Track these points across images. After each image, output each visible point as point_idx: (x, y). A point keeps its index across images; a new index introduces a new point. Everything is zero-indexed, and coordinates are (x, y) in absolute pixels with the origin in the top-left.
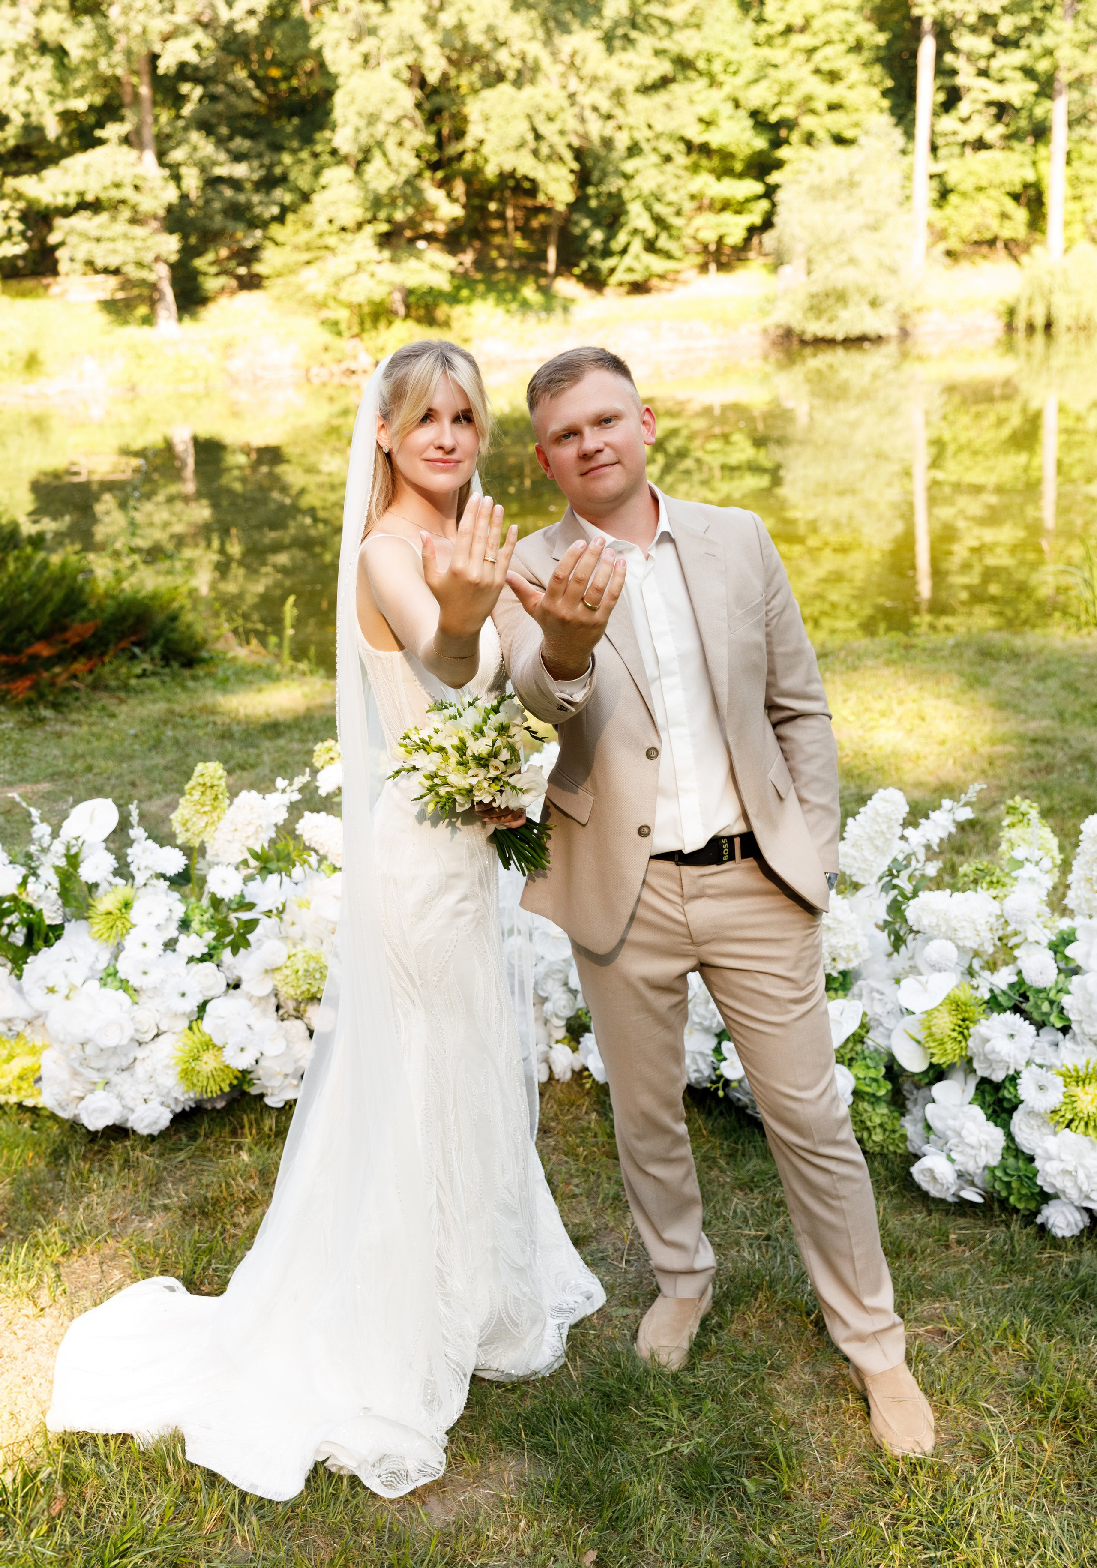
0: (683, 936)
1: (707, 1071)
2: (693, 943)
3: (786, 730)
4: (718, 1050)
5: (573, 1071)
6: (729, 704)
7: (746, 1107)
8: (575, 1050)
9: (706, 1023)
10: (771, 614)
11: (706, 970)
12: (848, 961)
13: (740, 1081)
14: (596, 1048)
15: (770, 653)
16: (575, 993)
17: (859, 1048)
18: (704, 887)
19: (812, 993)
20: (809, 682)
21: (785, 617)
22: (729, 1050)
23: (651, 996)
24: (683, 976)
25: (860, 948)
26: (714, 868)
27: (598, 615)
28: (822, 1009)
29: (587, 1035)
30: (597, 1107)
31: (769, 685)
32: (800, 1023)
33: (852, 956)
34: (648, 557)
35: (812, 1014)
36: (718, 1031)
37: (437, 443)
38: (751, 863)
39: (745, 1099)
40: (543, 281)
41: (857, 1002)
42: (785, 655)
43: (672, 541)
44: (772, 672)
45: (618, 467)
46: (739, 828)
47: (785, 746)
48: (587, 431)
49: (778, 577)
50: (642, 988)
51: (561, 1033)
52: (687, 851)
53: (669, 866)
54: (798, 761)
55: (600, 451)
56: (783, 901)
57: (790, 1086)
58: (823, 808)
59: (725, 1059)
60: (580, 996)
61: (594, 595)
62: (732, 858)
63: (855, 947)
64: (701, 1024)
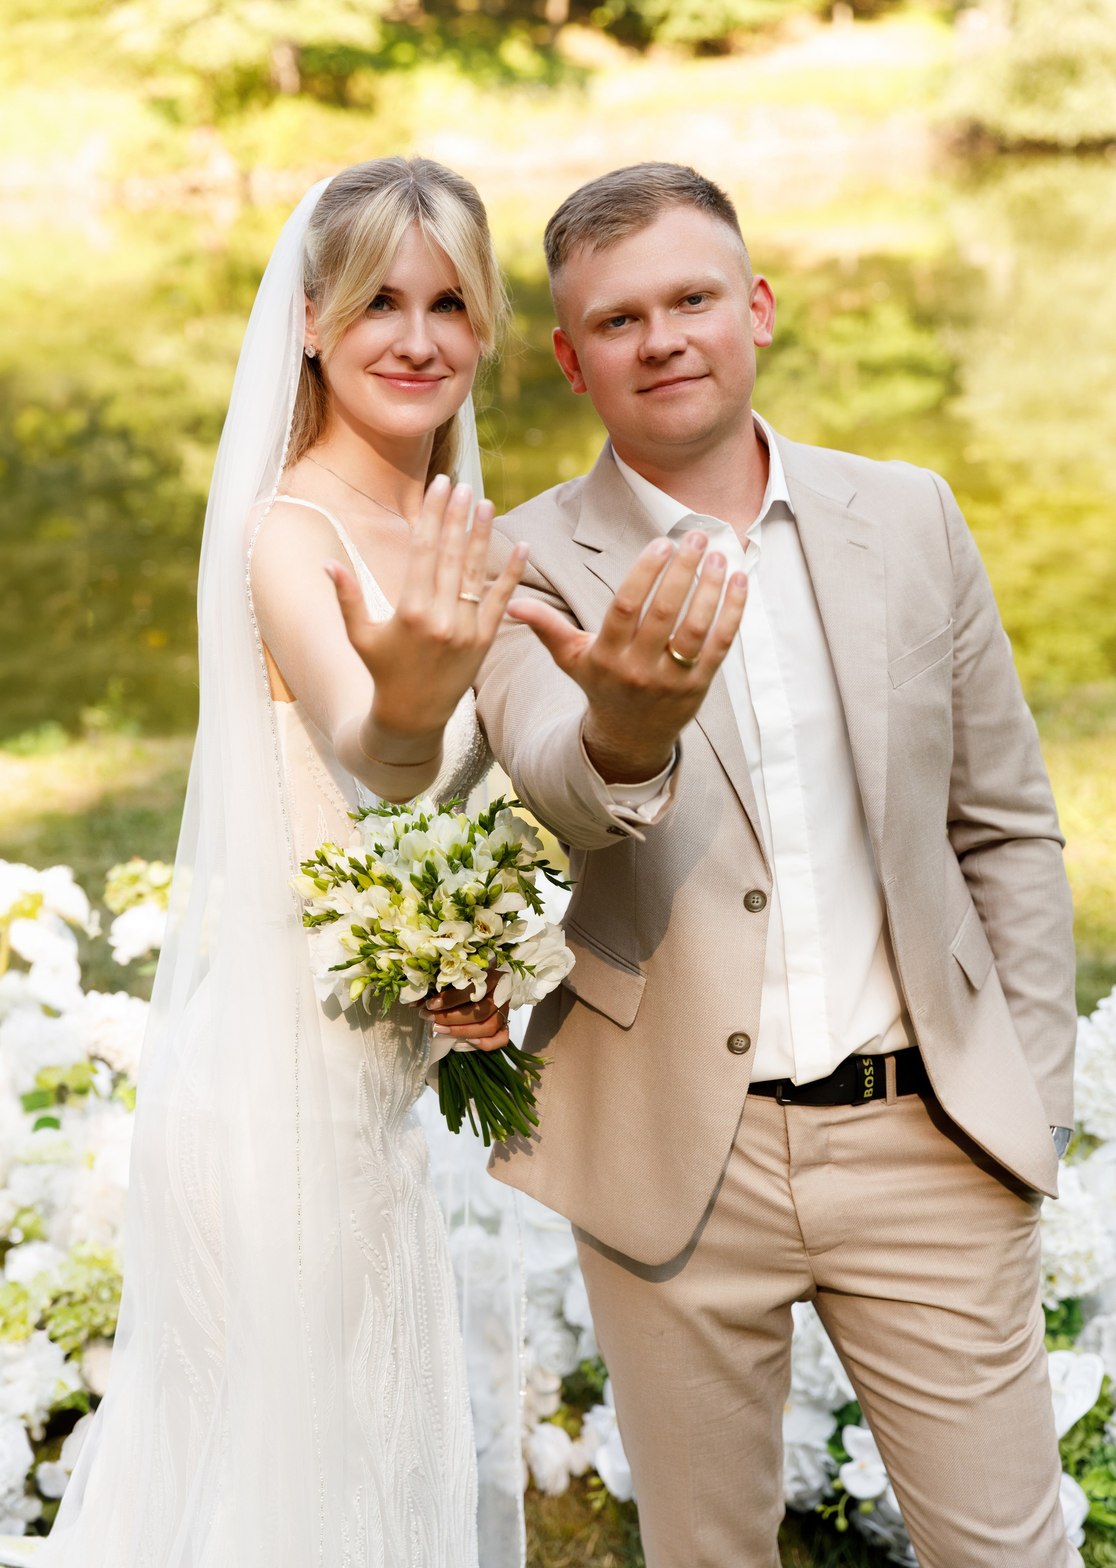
0: (786, 1234)
1: (816, 1481)
2: (805, 1249)
3: (982, 865)
4: (836, 1441)
5: (572, 1477)
6: (887, 816)
7: (886, 1548)
8: (575, 1436)
9: (816, 1392)
10: (963, 656)
11: (828, 1298)
12: (1076, 1280)
13: (878, 1500)
14: (615, 1435)
15: (959, 727)
16: (575, 1331)
17: (1095, 1441)
18: (828, 1145)
19: (1021, 1347)
20: (1026, 779)
21: (986, 664)
22: (859, 1443)
23: (723, 1341)
24: (784, 1308)
25: (1099, 1258)
26: (846, 1112)
27: (695, 676)
28: (1039, 1376)
29: (597, 1410)
30: (616, 1543)
31: (955, 784)
32: (998, 1401)
33: (1084, 1271)
34: (747, 545)
35: (1020, 1382)
36: (837, 1406)
37: (399, 349)
38: (913, 1103)
39: (886, 1534)
40: (544, 34)
41: (1091, 1359)
42: (983, 730)
43: (791, 518)
44: (960, 760)
45: (708, 383)
46: (896, 1040)
47: (980, 894)
48: (657, 315)
49: (973, 593)
50: (706, 1326)
51: (553, 1404)
52: (799, 1080)
53: (766, 1106)
54: (1004, 918)
55: (678, 353)
56: (973, 1174)
57: (978, 1517)
58: (1048, 1007)
59: (848, 1460)
60: (586, 1339)
61: (690, 644)
62: (880, 1093)
63: (1089, 1256)
64: (805, 1393)
